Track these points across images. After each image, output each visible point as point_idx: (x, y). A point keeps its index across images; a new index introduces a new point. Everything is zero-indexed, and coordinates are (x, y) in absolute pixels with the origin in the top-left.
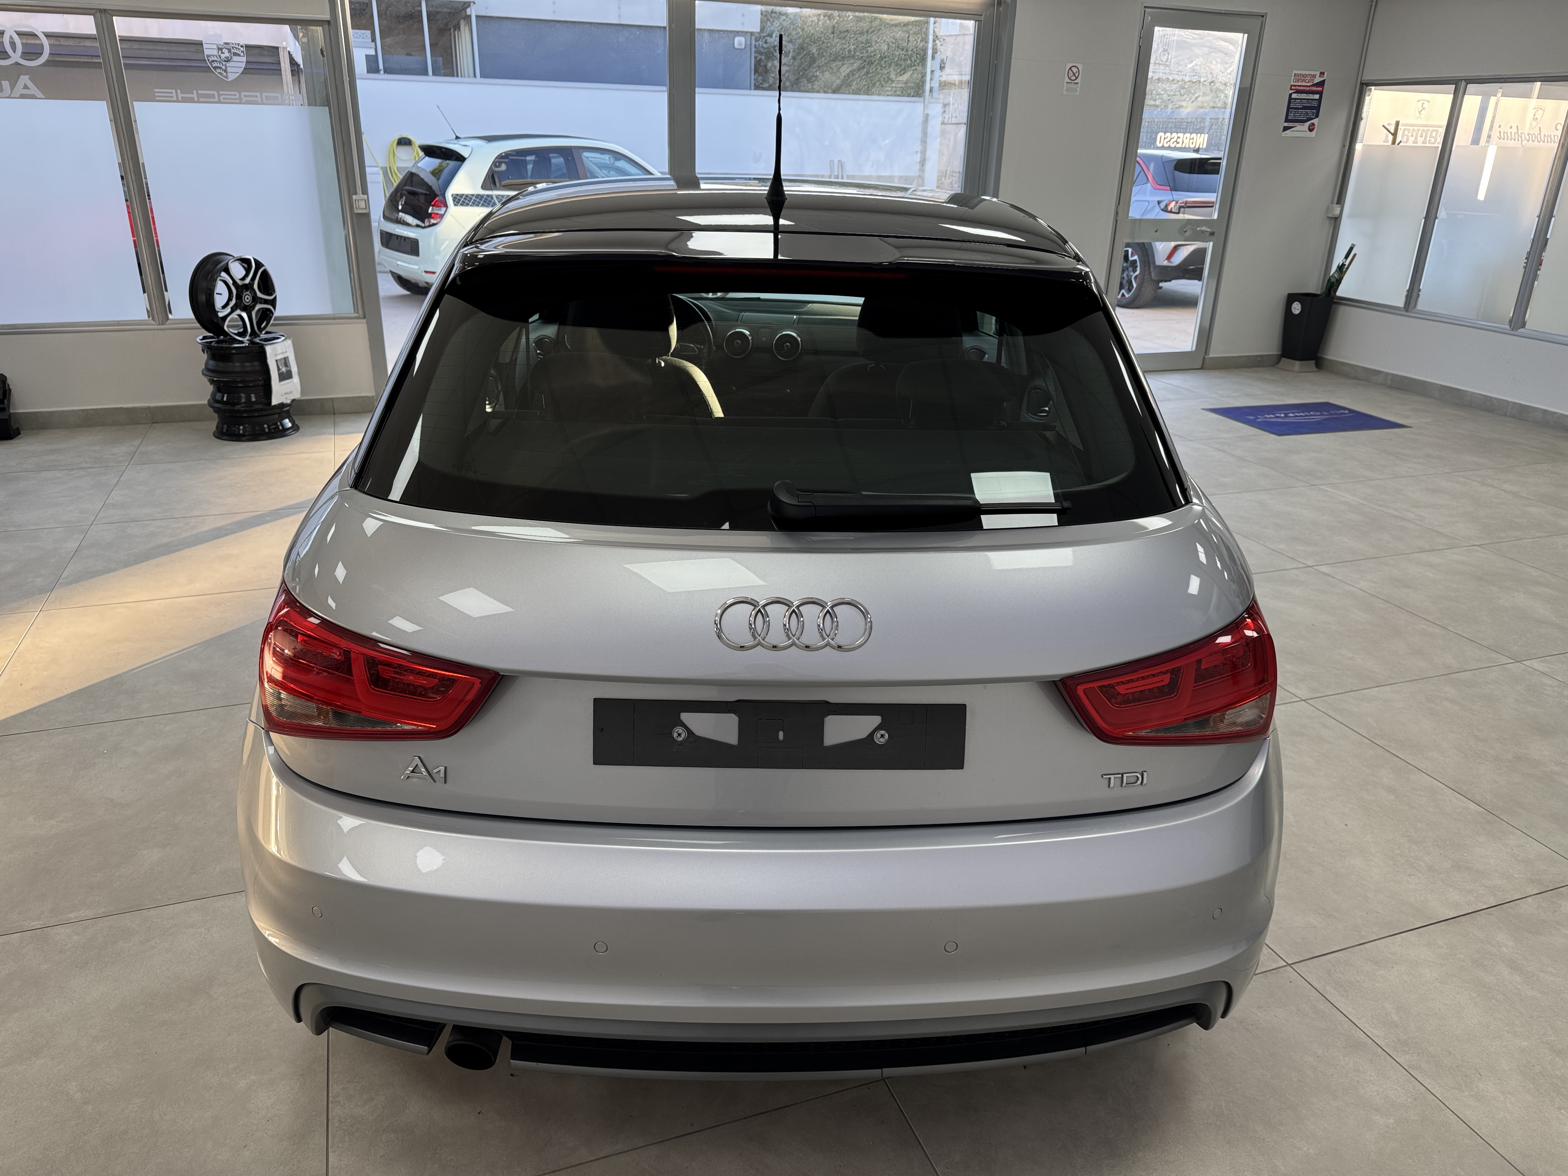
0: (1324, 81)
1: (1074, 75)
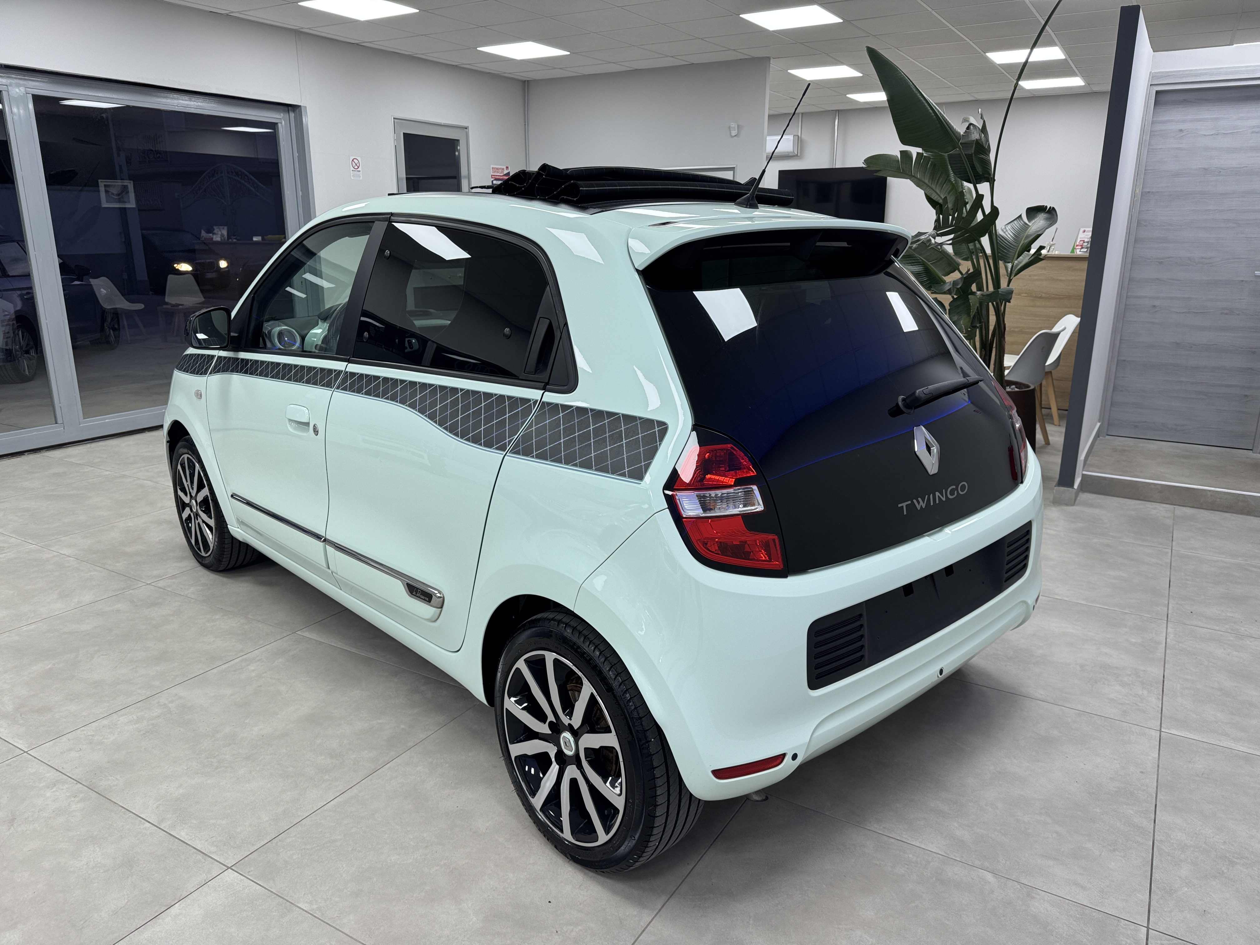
0: (509, 172)
1: (356, 165)
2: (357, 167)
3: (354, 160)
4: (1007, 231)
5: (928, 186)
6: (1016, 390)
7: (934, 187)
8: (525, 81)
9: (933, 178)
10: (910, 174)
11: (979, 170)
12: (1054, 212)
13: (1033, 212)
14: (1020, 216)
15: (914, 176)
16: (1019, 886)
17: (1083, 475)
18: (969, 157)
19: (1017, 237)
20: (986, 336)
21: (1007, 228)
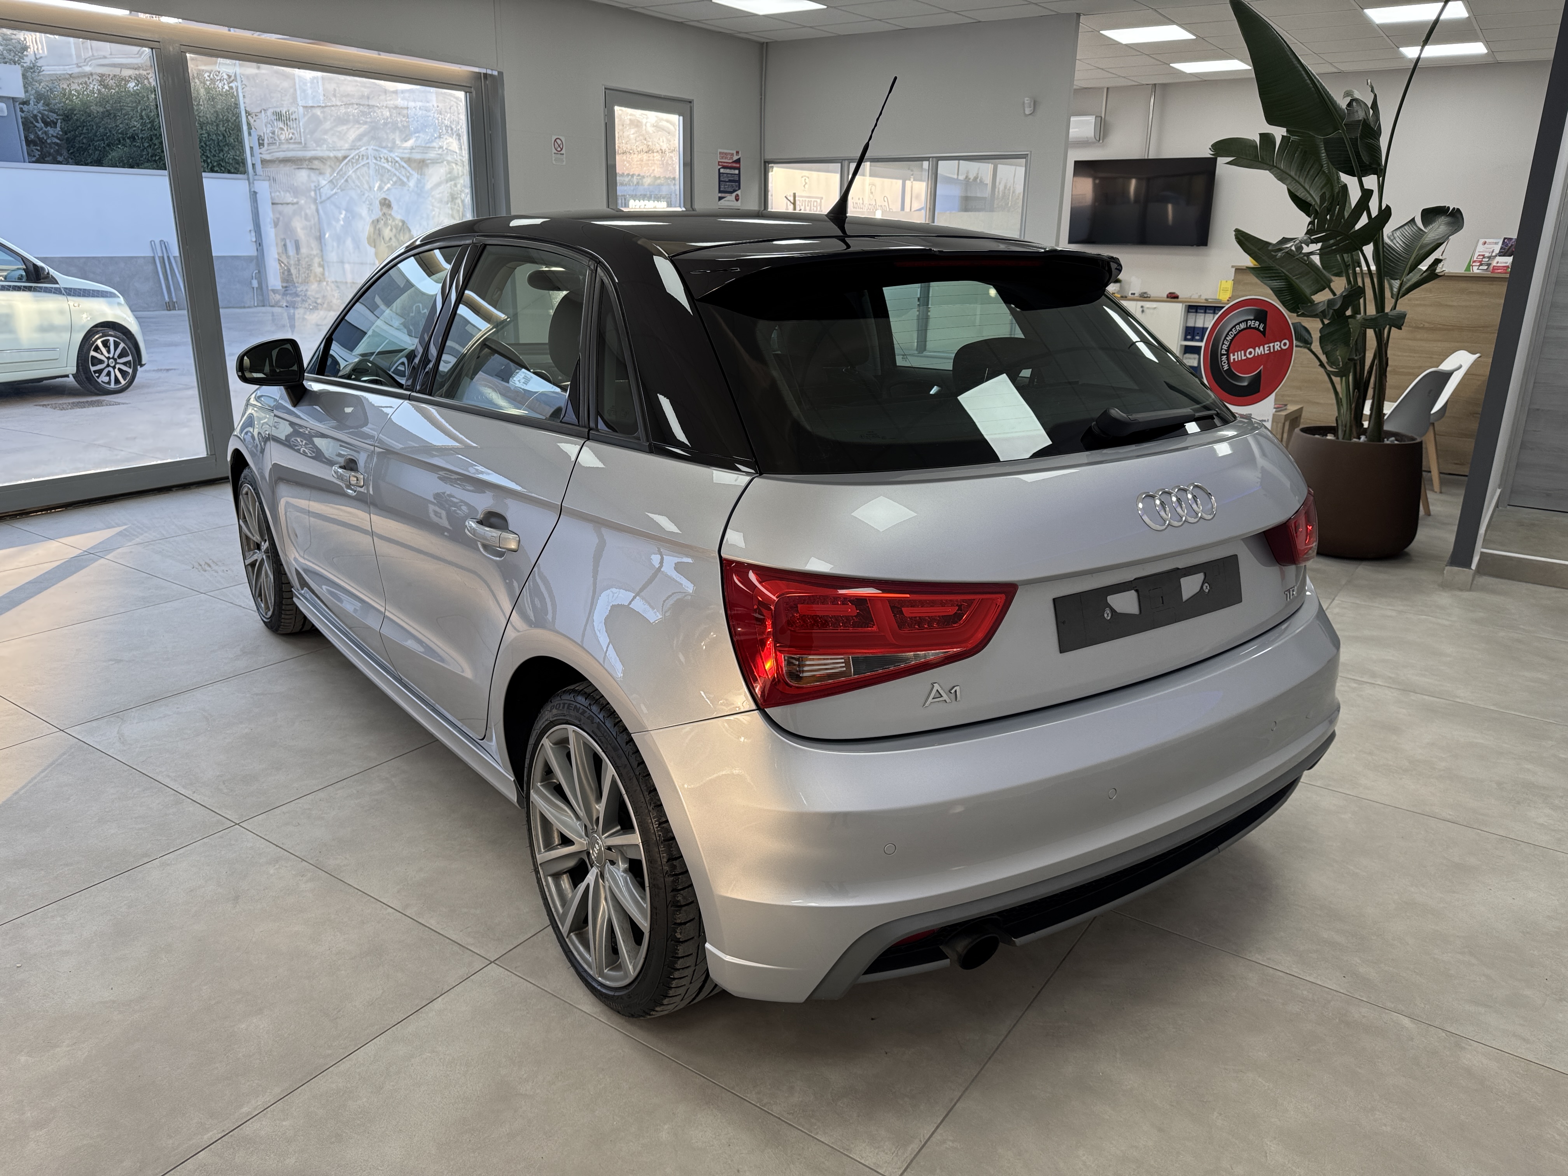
0: (739, 159)
1: (559, 146)
2: (559, 149)
3: (558, 140)
4: (1395, 238)
5: (1294, 179)
6: (1396, 442)
7: (1301, 180)
8: (764, 43)
9: (1301, 170)
10: (1271, 163)
11: (1365, 158)
12: (1459, 215)
13: (1430, 214)
14: (1413, 220)
15: (1275, 167)
16: (1444, 1034)
17: (1482, 553)
18: (1354, 142)
19: (1409, 247)
20: (1360, 373)
21: (1395, 235)
